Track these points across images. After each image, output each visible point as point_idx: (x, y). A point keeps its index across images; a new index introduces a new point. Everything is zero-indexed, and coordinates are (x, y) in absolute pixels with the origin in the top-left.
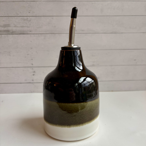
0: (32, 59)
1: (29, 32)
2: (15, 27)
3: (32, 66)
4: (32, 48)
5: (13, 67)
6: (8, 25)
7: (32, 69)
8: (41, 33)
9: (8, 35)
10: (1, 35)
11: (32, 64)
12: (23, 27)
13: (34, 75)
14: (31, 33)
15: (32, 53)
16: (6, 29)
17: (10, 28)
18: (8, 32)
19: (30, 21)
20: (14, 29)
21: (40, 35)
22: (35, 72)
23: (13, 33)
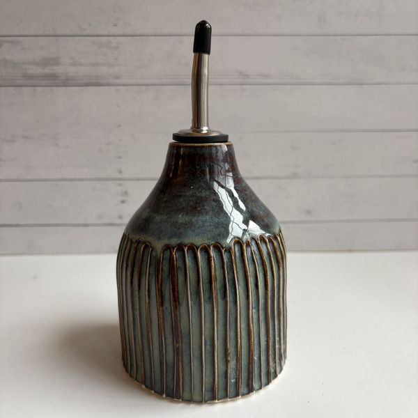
0: (120, 158)
1: (112, 81)
2: (74, 64)
3: (119, 176)
4: (119, 126)
5: (64, 180)
6: (54, 61)
7: (120, 185)
8: (146, 81)
9: (54, 88)
10: (36, 88)
11: (120, 172)
12: (95, 65)
13: (123, 202)
14: (118, 81)
15: (120, 140)
16: (47, 70)
17: (58, 70)
18: (54, 81)
19: (116, 48)
20: (71, 71)
21: (143, 87)
22: (126, 193)
23: (67, 82)
